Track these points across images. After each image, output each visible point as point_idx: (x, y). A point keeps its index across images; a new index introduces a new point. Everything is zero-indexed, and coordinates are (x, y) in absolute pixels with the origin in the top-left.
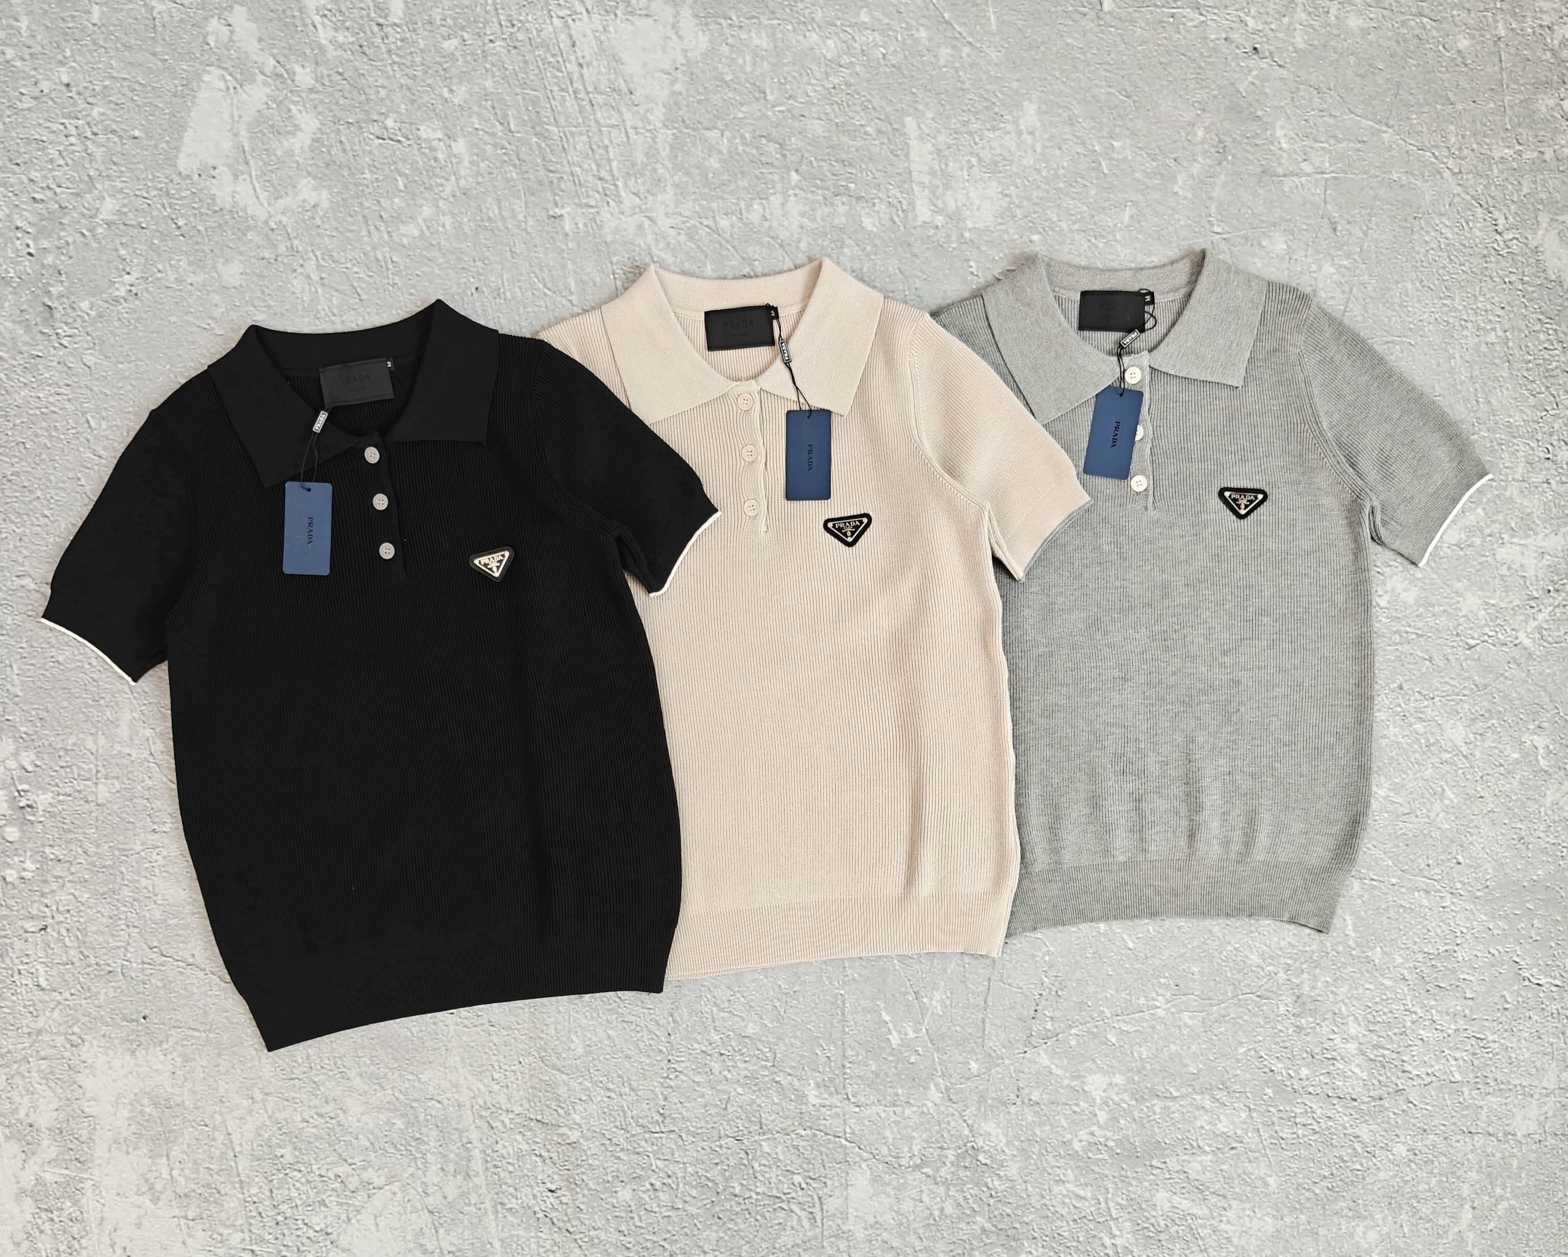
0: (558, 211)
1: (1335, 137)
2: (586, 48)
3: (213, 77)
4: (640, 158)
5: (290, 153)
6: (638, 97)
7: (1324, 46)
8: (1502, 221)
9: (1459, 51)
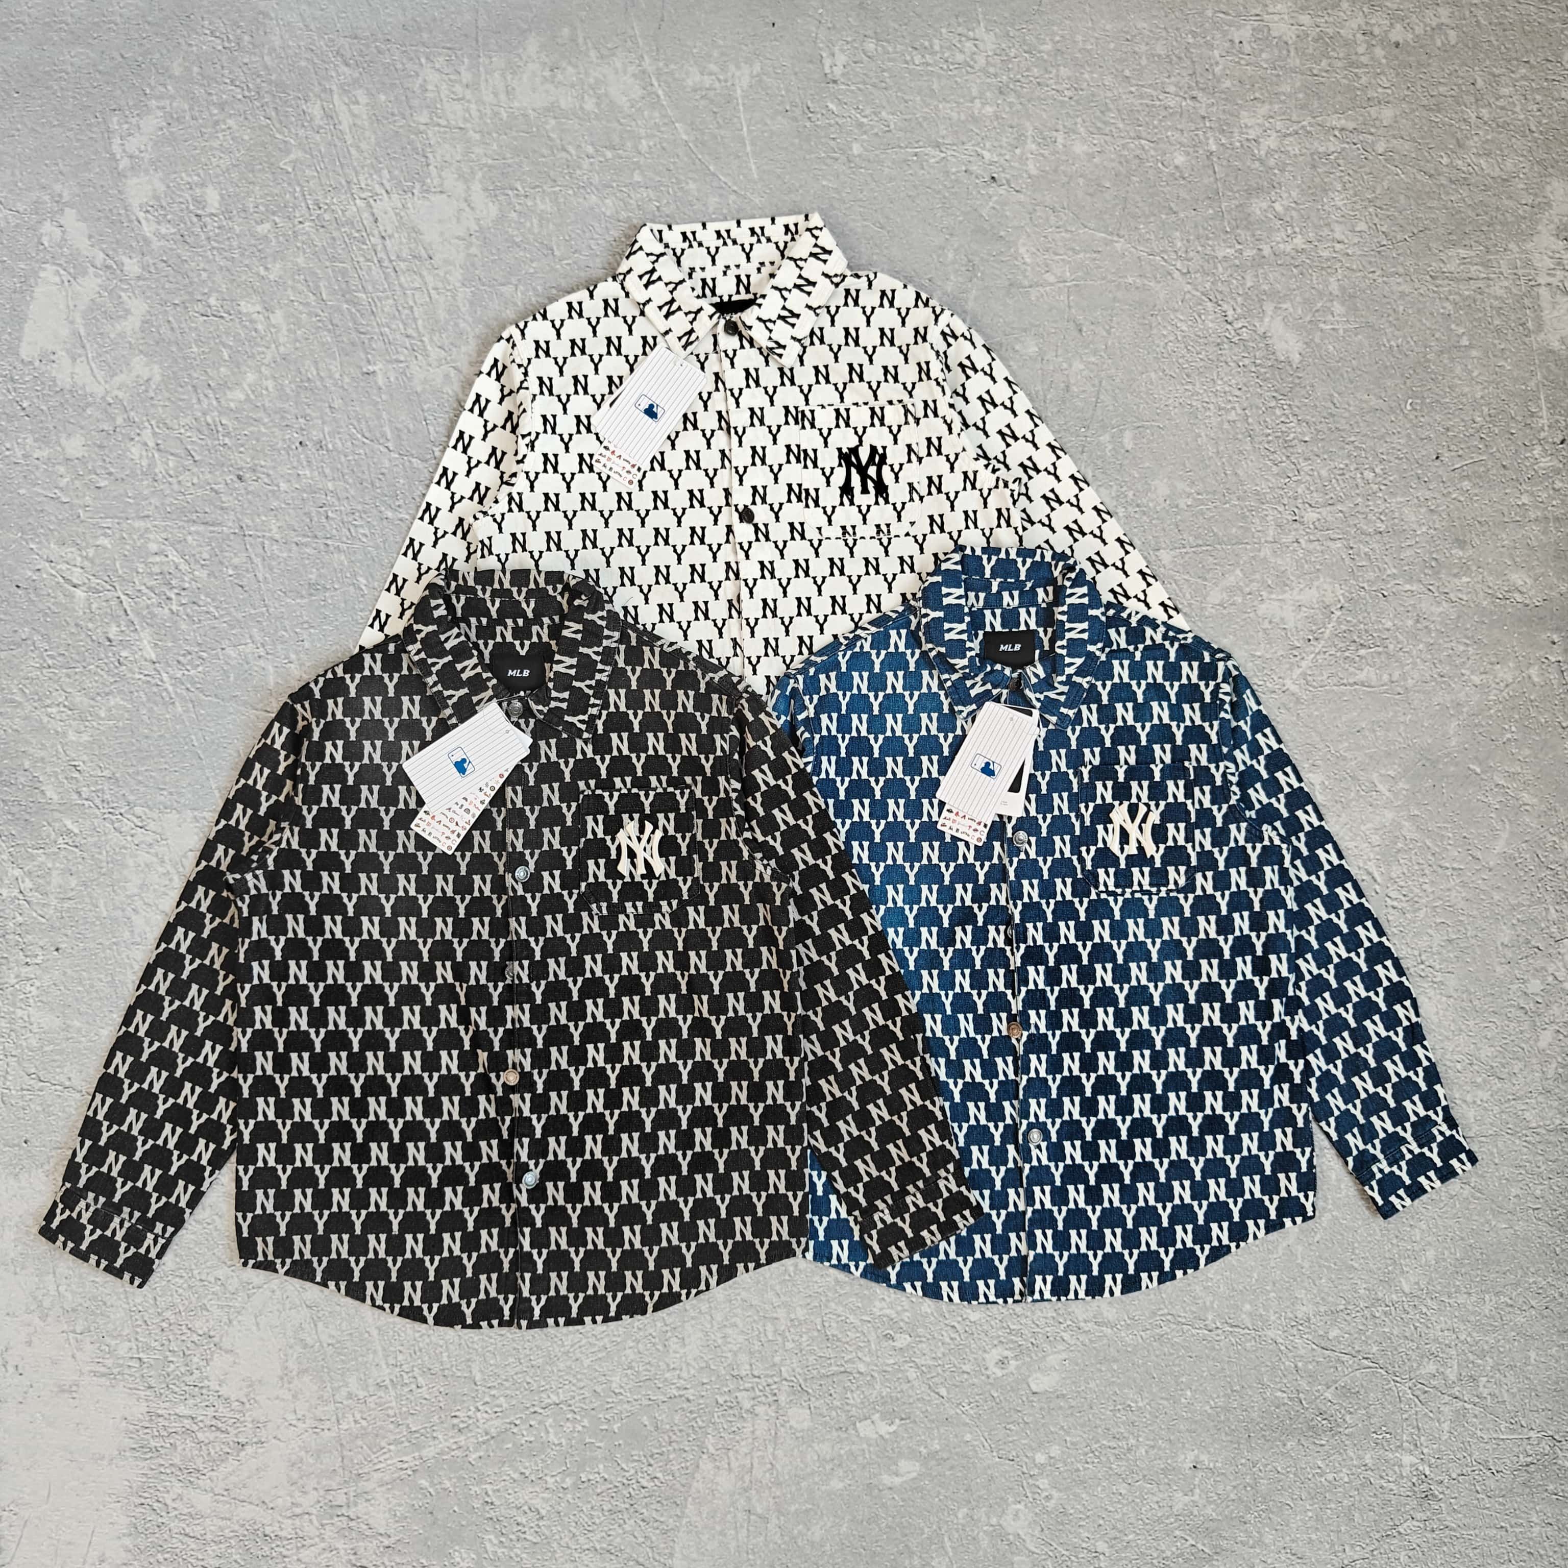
0: (371, 368)
1: (1073, 249)
2: (388, 223)
3: (49, 273)
4: (442, 315)
5: (122, 335)
6: (436, 261)
7: (1055, 171)
8: (1230, 313)
9: (1177, 167)
